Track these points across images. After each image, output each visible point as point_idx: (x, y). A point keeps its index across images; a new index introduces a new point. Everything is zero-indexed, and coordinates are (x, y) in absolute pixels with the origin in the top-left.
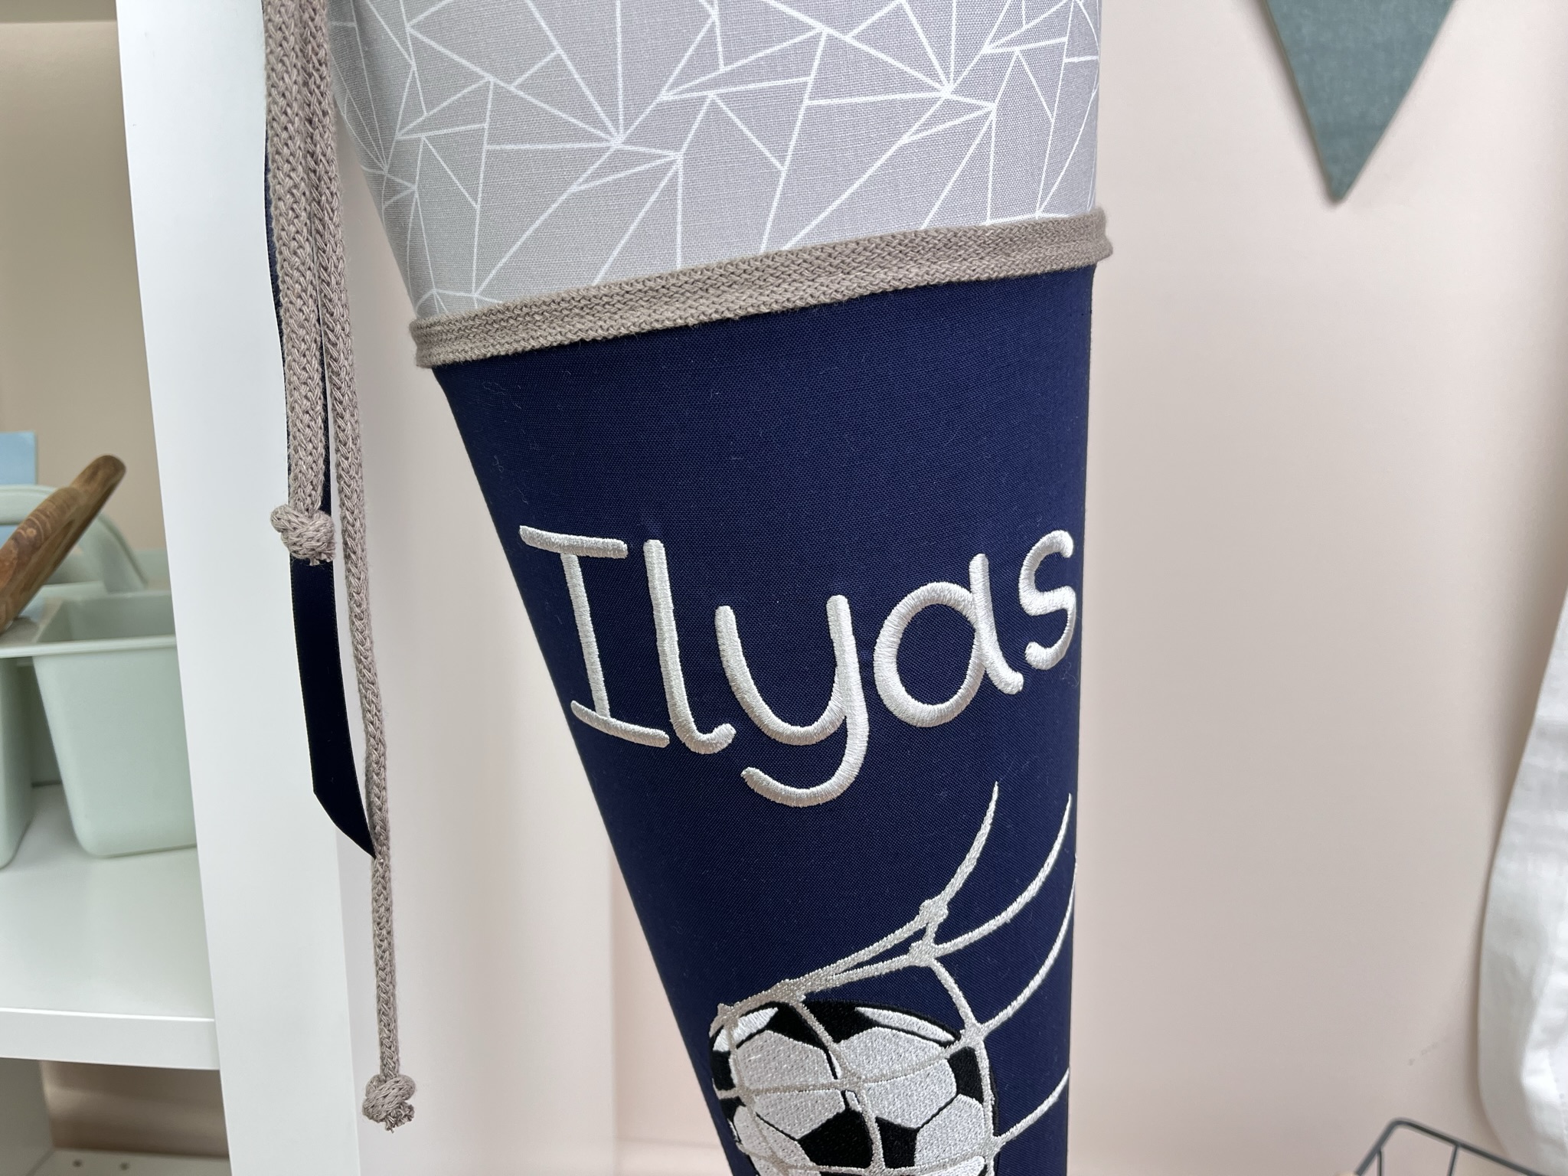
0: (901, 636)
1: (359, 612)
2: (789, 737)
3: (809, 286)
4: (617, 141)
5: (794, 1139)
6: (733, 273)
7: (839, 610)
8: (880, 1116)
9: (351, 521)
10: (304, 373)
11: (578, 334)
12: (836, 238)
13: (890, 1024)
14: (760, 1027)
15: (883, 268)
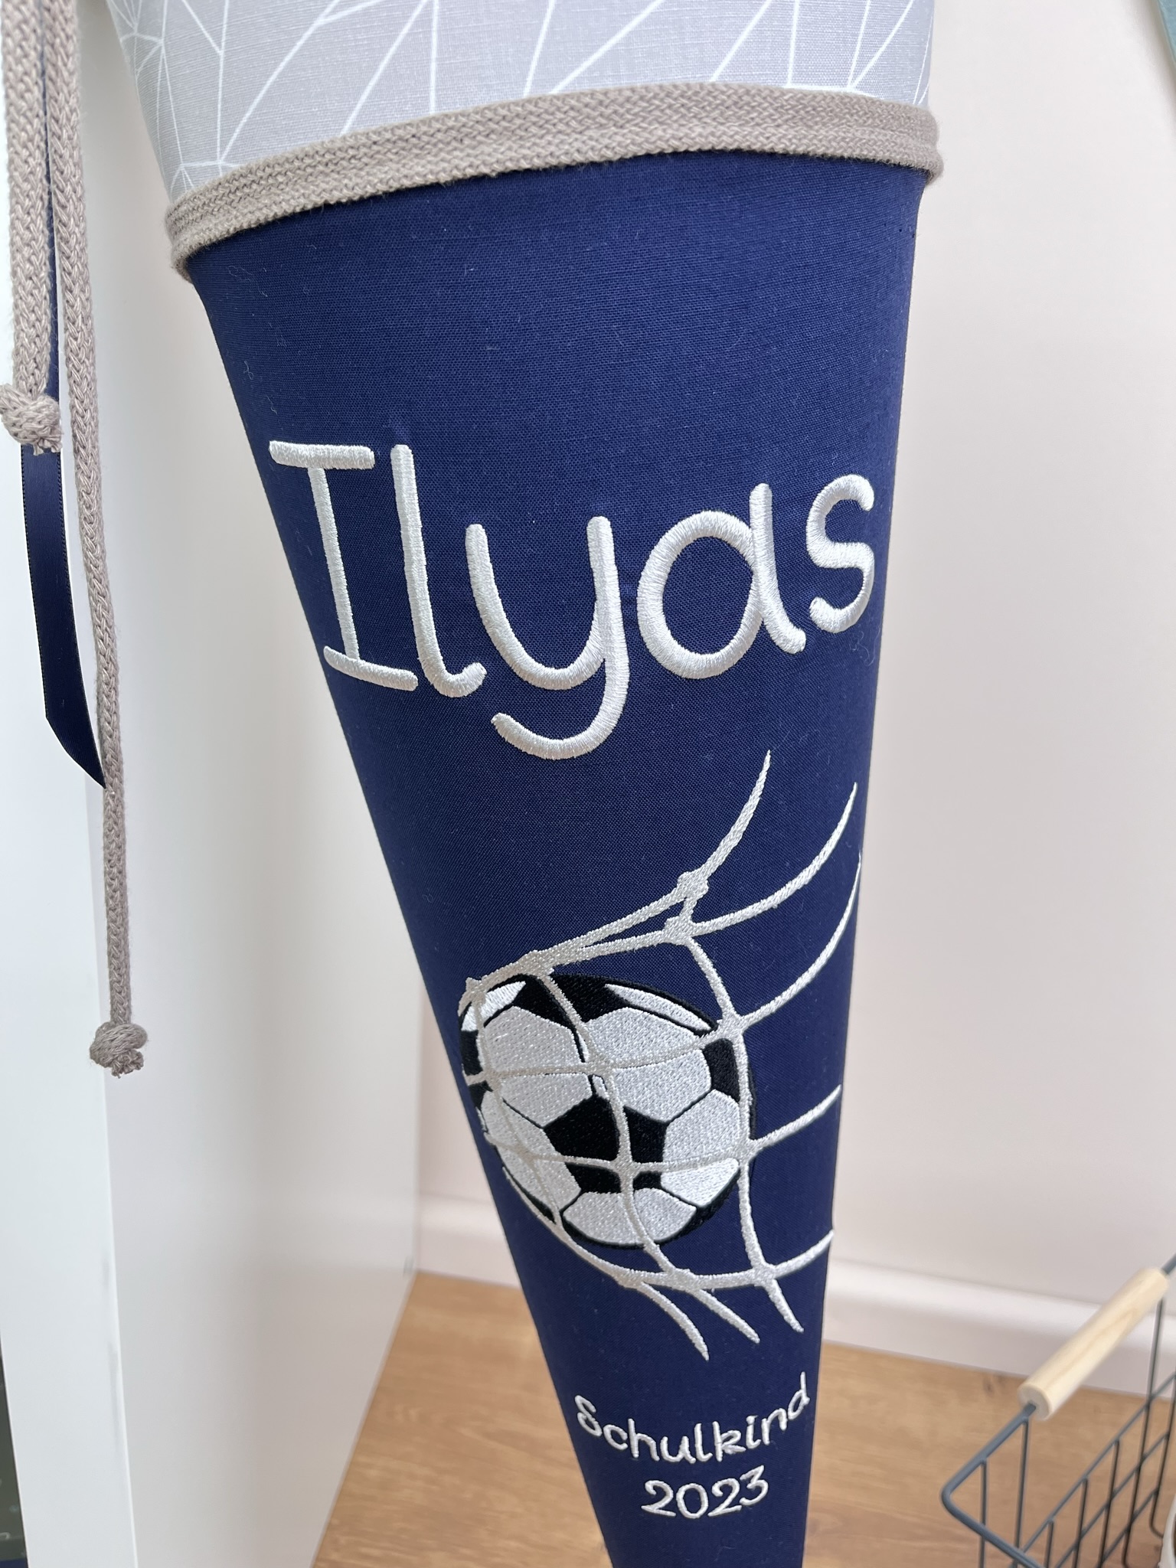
0: (669, 571)
1: (89, 514)
2: (542, 679)
3: (576, 140)
5: (539, 1126)
6: (490, 120)
7: (601, 533)
8: (628, 1105)
9: (80, 411)
10: (27, 232)
11: (322, 195)
12: (610, 84)
13: (641, 1005)
14: (507, 1003)
15: (661, 123)
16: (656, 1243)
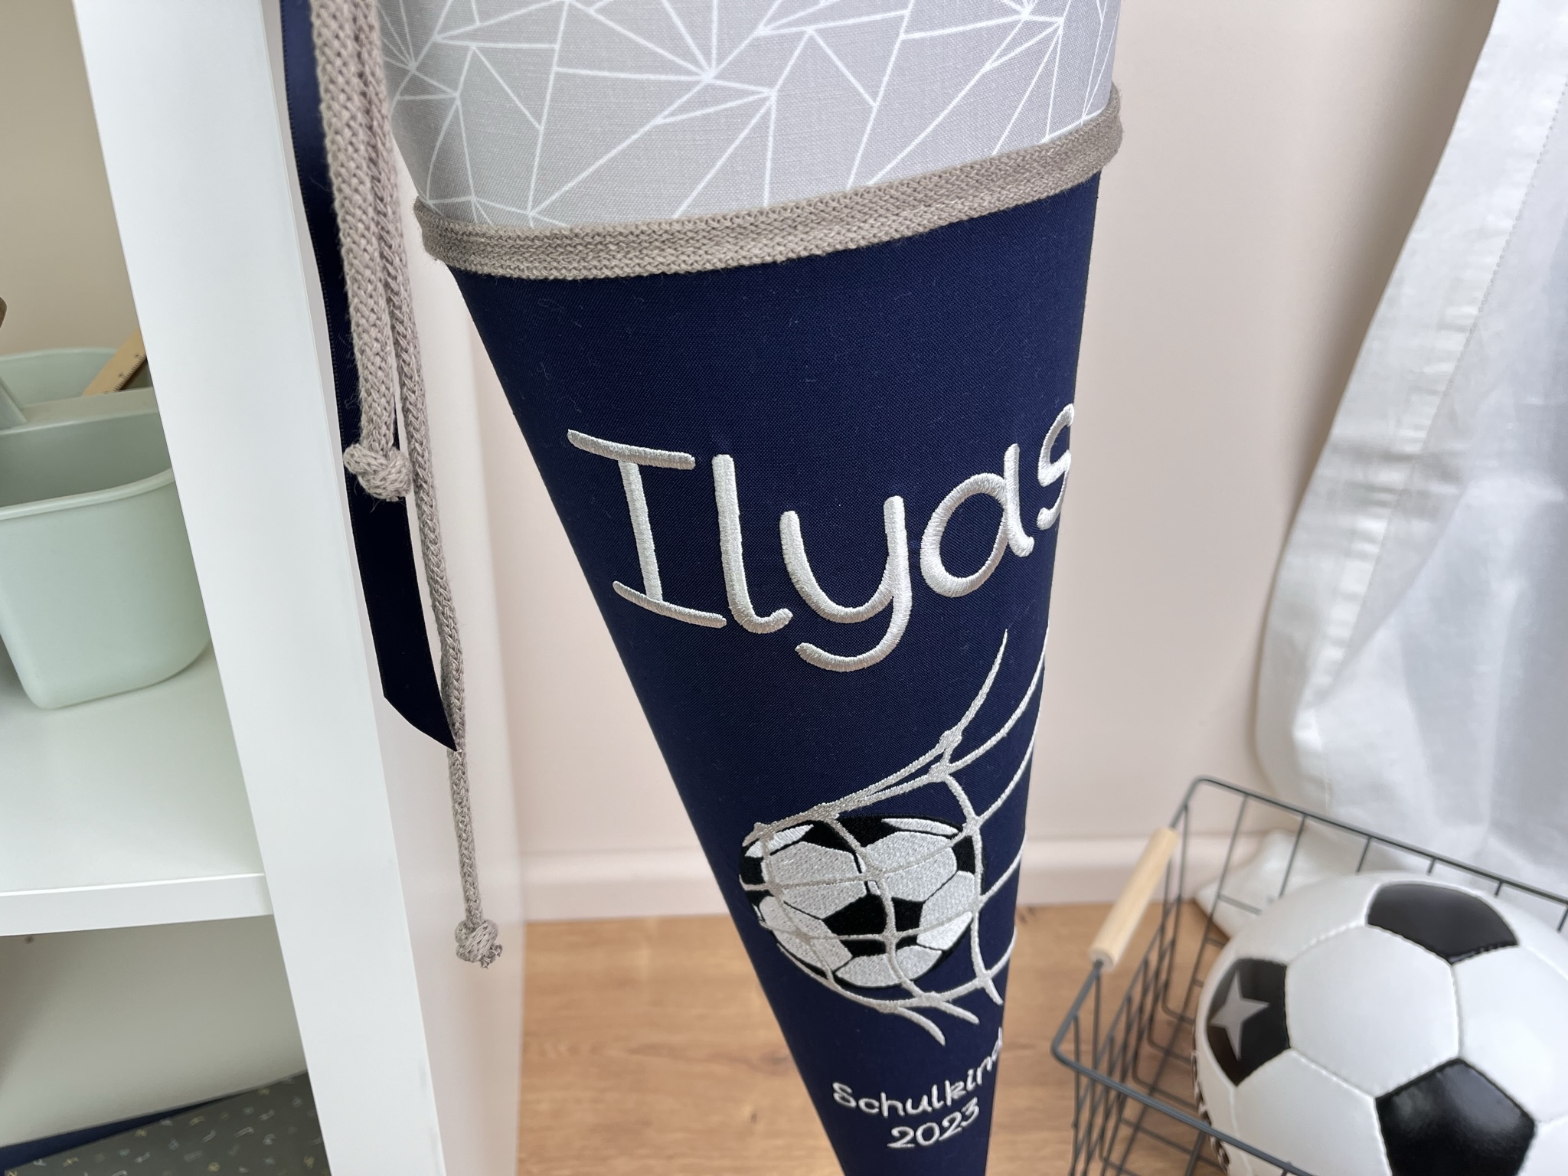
0: (945, 525)
2: (841, 617)
3: (894, 221)
4: (708, 76)
5: (818, 919)
6: (822, 211)
7: (895, 509)
8: (895, 896)
12: (918, 170)
13: (908, 828)
14: (795, 840)
15: (960, 198)
16: (911, 980)
